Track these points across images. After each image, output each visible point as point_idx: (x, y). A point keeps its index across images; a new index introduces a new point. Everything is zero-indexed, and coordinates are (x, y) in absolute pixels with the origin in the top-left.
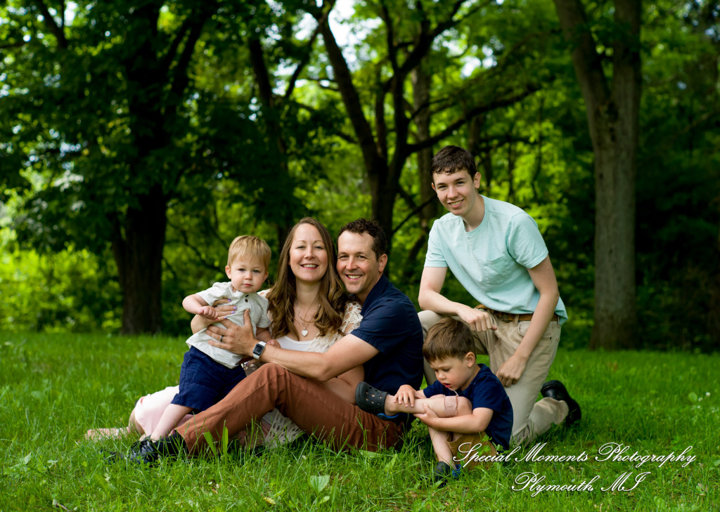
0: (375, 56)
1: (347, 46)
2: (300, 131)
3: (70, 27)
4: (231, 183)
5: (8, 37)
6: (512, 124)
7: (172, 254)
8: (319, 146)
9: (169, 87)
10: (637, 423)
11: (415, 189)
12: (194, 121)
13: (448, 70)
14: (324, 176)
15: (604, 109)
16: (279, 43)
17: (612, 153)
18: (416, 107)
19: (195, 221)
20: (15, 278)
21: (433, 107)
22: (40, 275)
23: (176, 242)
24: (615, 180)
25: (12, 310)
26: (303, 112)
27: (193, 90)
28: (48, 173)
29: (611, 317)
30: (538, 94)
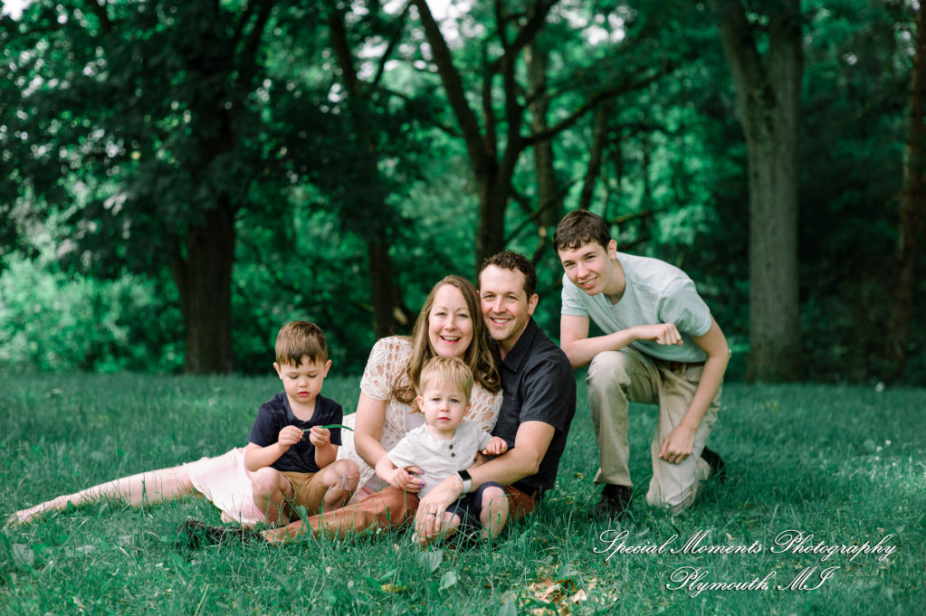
0: (480, 31)
1: (446, 19)
2: (392, 124)
3: (114, 5)
4: (310, 188)
5: (41, 18)
6: (646, 110)
7: (243, 276)
8: (414, 141)
9: (235, 75)
10: (805, 480)
11: (530, 191)
12: (266, 115)
13: (569, 45)
14: (420, 178)
15: (757, 93)
16: (365, 19)
17: (769, 146)
18: (530, 91)
19: (268, 234)
20: (57, 306)
21: (552, 91)
22: (86, 302)
23: (247, 260)
24: (774, 179)
25: (53, 345)
26: (395, 102)
27: (263, 77)
28: (93, 181)
29: (771, 344)
30: (678, 73)
